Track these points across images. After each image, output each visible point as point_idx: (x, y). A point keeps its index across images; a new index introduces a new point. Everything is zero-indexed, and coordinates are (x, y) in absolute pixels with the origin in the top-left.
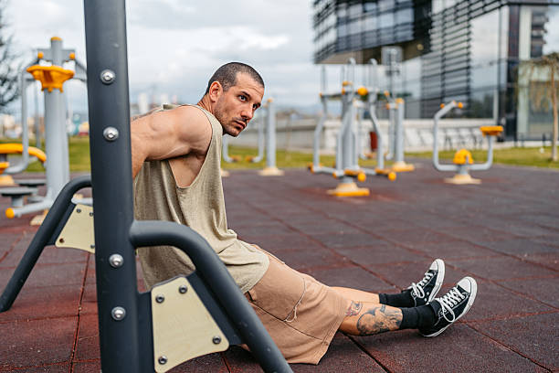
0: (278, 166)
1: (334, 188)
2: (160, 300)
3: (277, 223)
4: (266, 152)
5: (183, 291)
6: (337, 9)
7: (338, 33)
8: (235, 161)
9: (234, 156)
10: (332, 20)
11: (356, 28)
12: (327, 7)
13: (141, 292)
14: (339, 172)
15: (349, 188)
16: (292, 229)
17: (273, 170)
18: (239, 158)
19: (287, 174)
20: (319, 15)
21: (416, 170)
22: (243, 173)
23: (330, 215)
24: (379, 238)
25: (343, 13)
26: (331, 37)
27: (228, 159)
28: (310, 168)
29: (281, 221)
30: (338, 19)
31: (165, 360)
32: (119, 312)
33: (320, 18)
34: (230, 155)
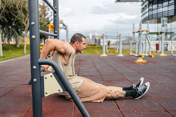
0: (123, 54)
1: (136, 60)
2: (46, 78)
3: (113, 69)
4: (119, 49)
5: (51, 76)
6: (149, 6)
7: (149, 14)
8: (110, 52)
9: (109, 51)
10: (147, 9)
11: (155, 12)
12: (146, 6)
13: (42, 76)
14: (137, 55)
15: (140, 60)
16: (116, 70)
17: (121, 55)
18: (111, 51)
19: (125, 56)
20: (143, 8)
21: (167, 56)
22: (112, 55)
23: (130, 67)
24: (141, 74)
25: (151, 8)
26: (147, 15)
27: (108, 51)
28: (129, 54)
29: (114, 68)
30: (149, 9)
31: (47, 94)
32: (35, 80)
33: (143, 9)
34: (108, 50)
